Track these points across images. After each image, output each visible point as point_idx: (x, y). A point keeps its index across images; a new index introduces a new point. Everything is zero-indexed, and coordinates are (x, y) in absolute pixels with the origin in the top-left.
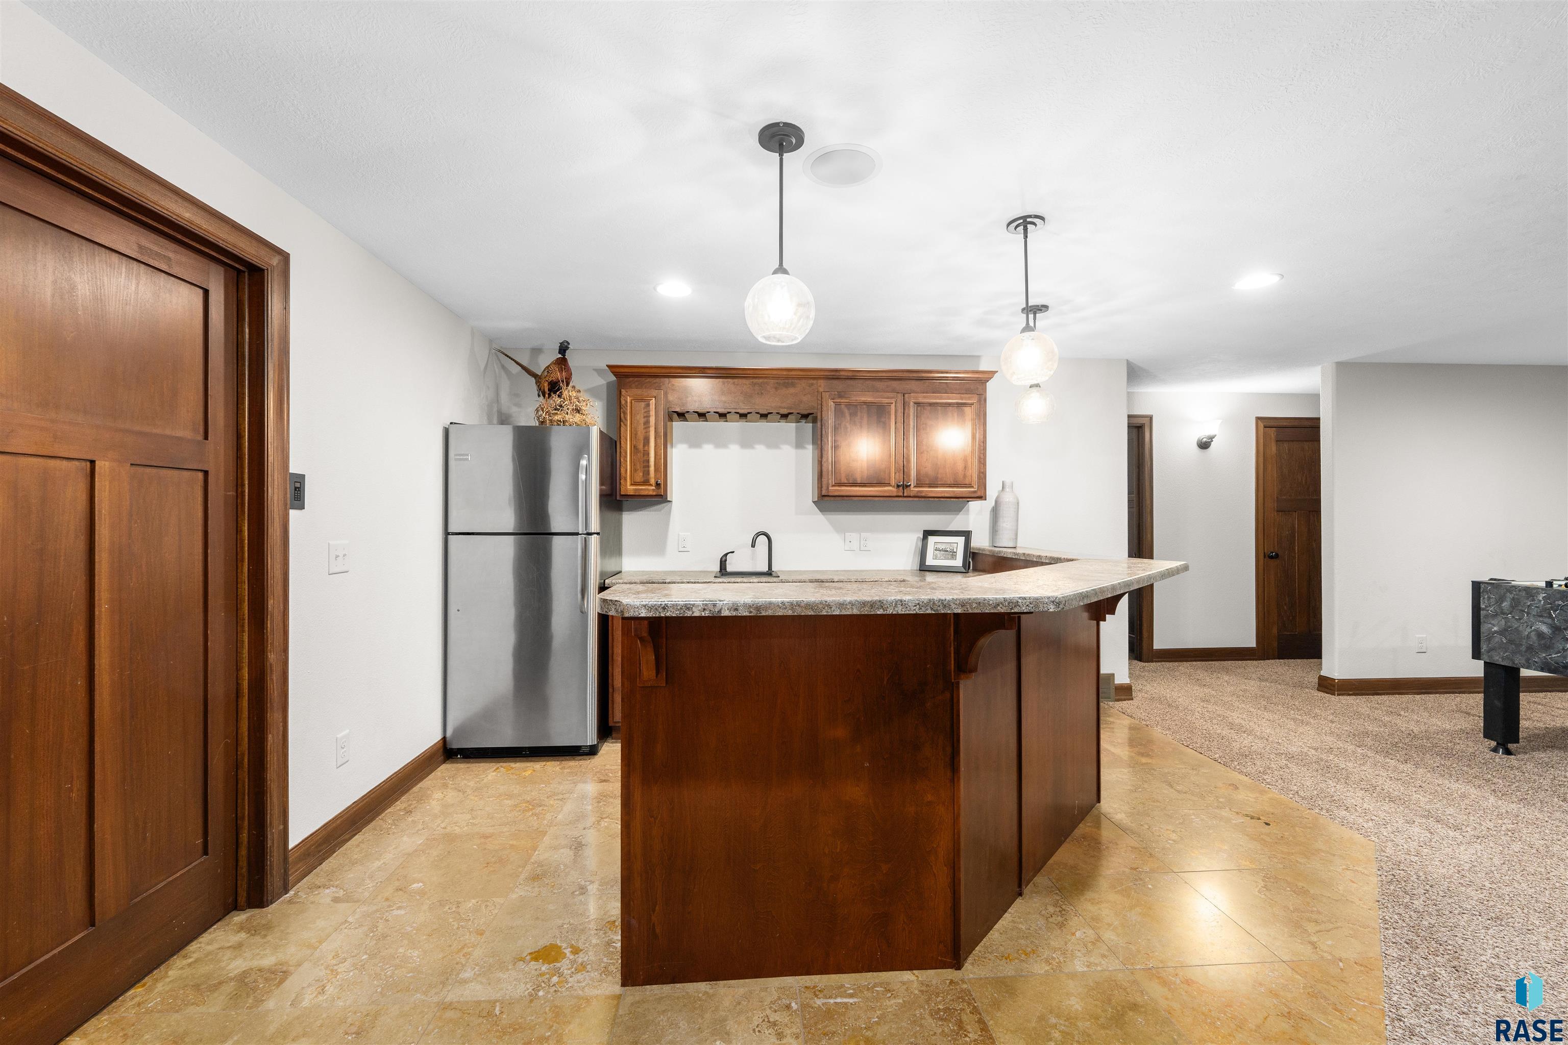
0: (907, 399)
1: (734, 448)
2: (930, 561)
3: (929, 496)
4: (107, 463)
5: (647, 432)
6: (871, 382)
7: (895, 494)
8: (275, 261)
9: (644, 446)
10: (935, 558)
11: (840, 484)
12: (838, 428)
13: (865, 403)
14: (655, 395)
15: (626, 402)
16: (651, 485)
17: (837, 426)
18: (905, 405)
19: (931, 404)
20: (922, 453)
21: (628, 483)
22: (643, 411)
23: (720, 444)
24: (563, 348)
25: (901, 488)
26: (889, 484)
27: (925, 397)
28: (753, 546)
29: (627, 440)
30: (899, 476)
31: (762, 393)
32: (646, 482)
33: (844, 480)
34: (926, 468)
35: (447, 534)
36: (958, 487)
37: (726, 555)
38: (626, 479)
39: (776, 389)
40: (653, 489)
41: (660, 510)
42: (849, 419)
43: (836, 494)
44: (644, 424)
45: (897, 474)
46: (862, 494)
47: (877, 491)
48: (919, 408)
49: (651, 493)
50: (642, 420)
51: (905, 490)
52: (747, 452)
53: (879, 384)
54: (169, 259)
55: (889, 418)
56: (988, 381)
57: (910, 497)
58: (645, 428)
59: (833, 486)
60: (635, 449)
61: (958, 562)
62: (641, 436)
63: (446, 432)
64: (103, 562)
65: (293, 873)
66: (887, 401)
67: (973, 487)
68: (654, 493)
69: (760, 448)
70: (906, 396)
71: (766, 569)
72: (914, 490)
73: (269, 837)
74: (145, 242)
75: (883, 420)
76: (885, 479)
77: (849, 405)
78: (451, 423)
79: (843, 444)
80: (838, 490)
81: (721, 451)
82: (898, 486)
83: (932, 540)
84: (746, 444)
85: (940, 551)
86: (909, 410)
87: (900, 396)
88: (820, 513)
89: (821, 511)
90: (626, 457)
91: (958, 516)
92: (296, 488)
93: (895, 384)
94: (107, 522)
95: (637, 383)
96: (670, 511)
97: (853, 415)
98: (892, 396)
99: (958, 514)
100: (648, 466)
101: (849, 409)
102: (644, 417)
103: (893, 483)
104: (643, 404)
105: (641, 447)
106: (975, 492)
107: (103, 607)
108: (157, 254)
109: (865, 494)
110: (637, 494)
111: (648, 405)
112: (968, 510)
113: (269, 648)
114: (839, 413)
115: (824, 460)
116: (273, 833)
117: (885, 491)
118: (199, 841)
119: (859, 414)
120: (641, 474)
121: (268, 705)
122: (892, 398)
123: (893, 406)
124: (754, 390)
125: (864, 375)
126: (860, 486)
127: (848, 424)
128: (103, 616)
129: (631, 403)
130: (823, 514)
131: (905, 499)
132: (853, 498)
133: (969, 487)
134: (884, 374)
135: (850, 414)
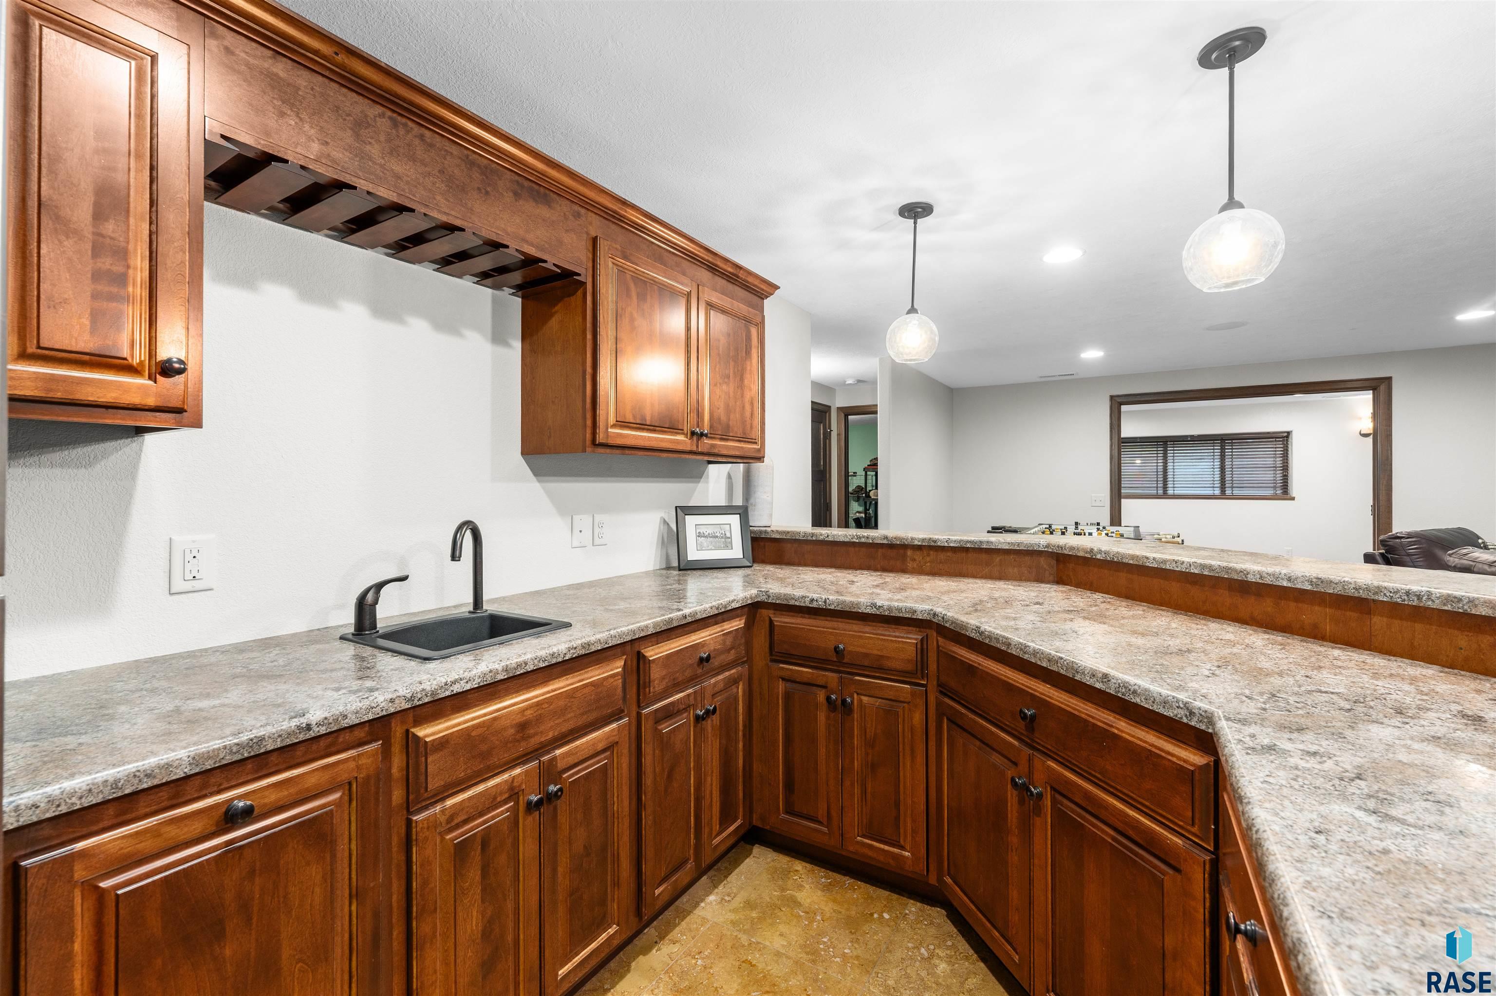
0: (700, 294)
2: (694, 554)
3: (721, 454)
7: (688, 448)
10: (700, 548)
11: (623, 425)
12: (620, 316)
13: (656, 281)
16: (132, 371)
17: (620, 311)
18: (699, 302)
19: (723, 312)
20: (715, 385)
25: (695, 439)
26: (681, 430)
27: (717, 297)
28: (455, 556)
30: (694, 418)
31: (487, 193)
34: (718, 408)
36: (745, 442)
37: (379, 586)
39: (516, 194)
42: (636, 302)
43: (618, 441)
45: (691, 414)
48: (712, 313)
51: (699, 442)
53: (667, 256)
56: (767, 297)
57: (703, 453)
59: (614, 426)
61: (736, 551)
66: (681, 288)
67: (756, 443)
70: (700, 288)
72: (707, 443)
76: (677, 421)
77: (636, 278)
79: (629, 350)
80: (619, 434)
82: (692, 434)
83: (691, 522)
85: (706, 537)
86: (702, 313)
87: (694, 287)
88: (534, 478)
91: (700, 485)
93: (685, 264)
97: (642, 298)
99: (699, 482)
101: (636, 286)
103: (686, 428)
106: (759, 451)
109: (654, 444)
112: (708, 476)
115: (600, 373)
117: (671, 441)
119: (649, 298)
122: (686, 286)
124: (471, 177)
125: (657, 229)
126: (648, 430)
127: (635, 315)
130: (539, 481)
132: (638, 451)
134: (680, 241)
135: (638, 297)
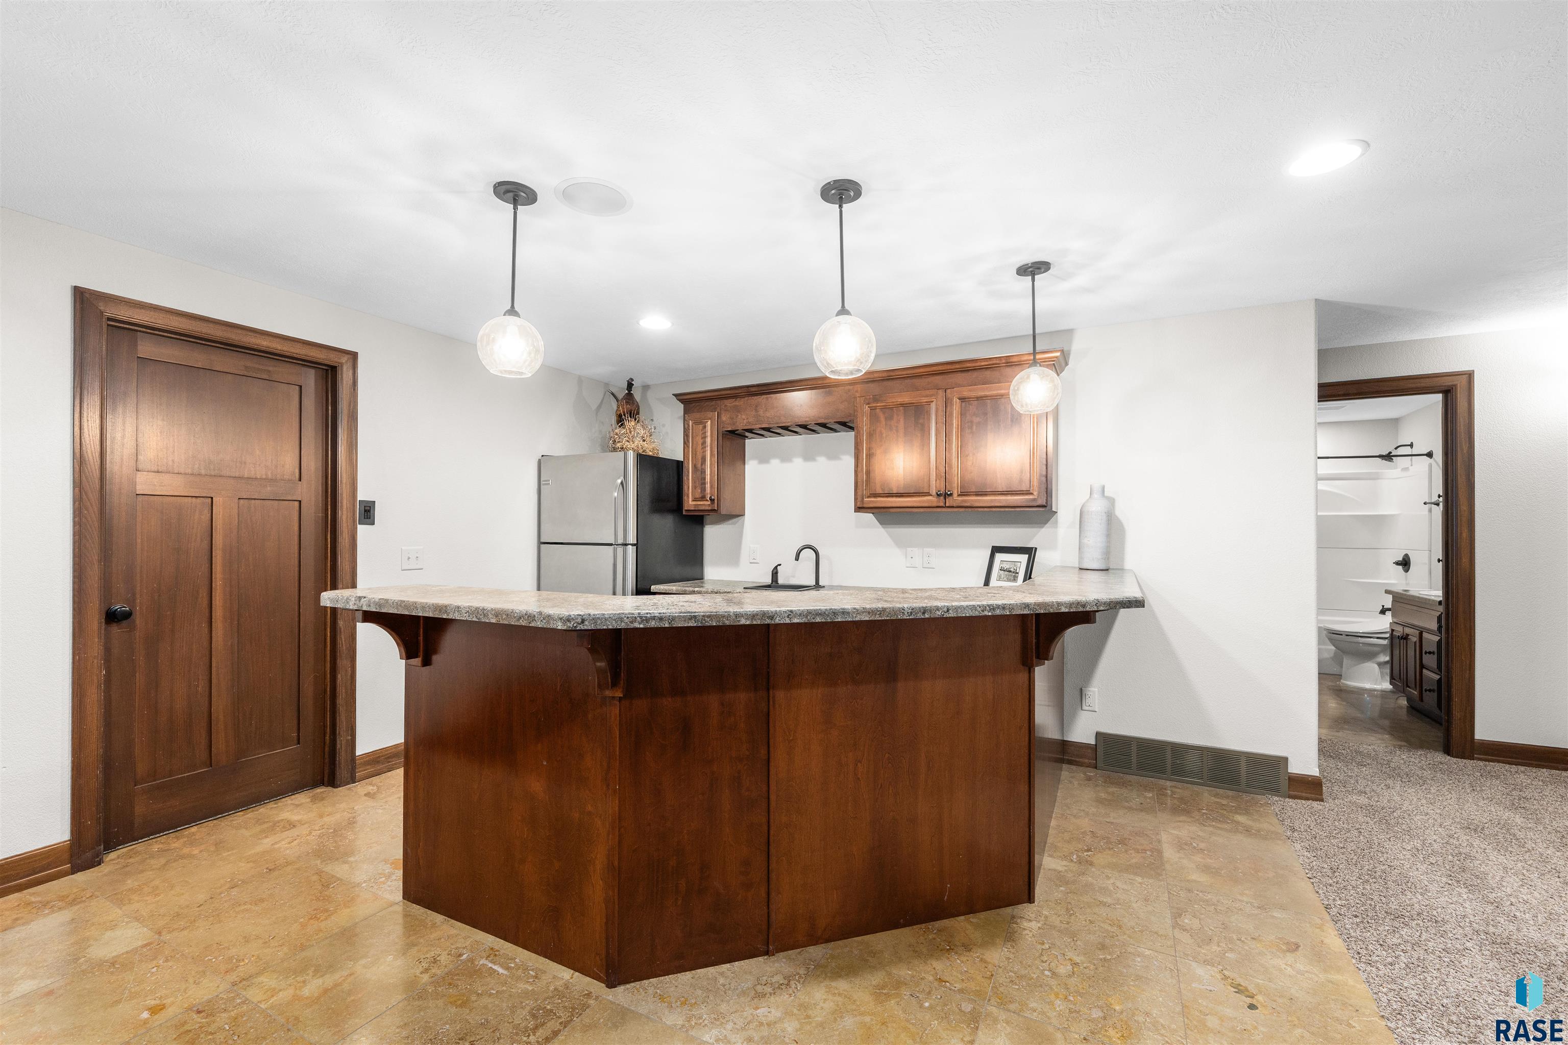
0: (949, 395)
1: (798, 462)
3: (975, 505)
4: (221, 499)
5: (703, 452)
6: (911, 381)
7: (935, 504)
8: (344, 359)
9: (702, 465)
10: (999, 579)
11: (876, 495)
12: (872, 435)
13: (902, 405)
14: (710, 417)
15: (689, 425)
16: (707, 500)
17: (872, 432)
18: (947, 402)
19: (978, 398)
20: (967, 456)
21: (690, 500)
22: (701, 433)
23: (786, 458)
24: (630, 385)
25: (942, 498)
26: (928, 494)
27: (970, 391)
28: (797, 559)
29: (689, 460)
30: (940, 484)
32: (703, 498)
33: (879, 491)
34: (971, 473)
35: (541, 543)
37: (776, 567)
38: (688, 496)
40: (709, 505)
41: (735, 524)
42: (884, 423)
43: (871, 505)
44: (702, 444)
45: (938, 481)
46: (898, 505)
47: (920, 502)
48: (963, 404)
49: (707, 508)
50: (700, 441)
51: (947, 500)
52: (810, 464)
53: (918, 382)
54: (269, 371)
55: (929, 419)
57: (953, 507)
58: (702, 448)
59: (868, 497)
60: (695, 467)
62: (699, 456)
63: (539, 462)
64: (218, 557)
65: (360, 772)
66: (925, 400)
67: (1032, 494)
68: (710, 508)
69: (822, 460)
70: (948, 391)
71: (813, 583)
72: (956, 499)
73: (338, 742)
74: (249, 364)
75: (921, 421)
76: (923, 488)
77: (884, 408)
78: (542, 456)
79: (878, 452)
80: (873, 501)
81: (787, 465)
82: (938, 495)
83: (999, 557)
84: (809, 457)
85: (1004, 571)
86: (952, 408)
87: (941, 393)
88: (880, 526)
89: (881, 524)
90: (688, 476)
91: (1043, 529)
92: (365, 511)
93: (937, 379)
94: (221, 533)
95: (698, 408)
96: (743, 524)
97: (889, 418)
98: (931, 393)
99: (1043, 527)
100: (704, 484)
101: (884, 413)
102: (702, 438)
103: (934, 493)
104: (701, 426)
105: (699, 465)
106: (1034, 500)
107: (218, 582)
108: (259, 369)
109: (903, 505)
110: (696, 509)
111: (705, 427)
112: (1056, 522)
113: (339, 617)
114: (874, 418)
115: (859, 469)
116: (342, 741)
117: (924, 502)
118: (295, 735)
119: (895, 416)
120: (700, 491)
121: (338, 654)
122: (931, 396)
123: (933, 406)
125: (900, 373)
126: (896, 496)
127: (884, 431)
128: (218, 588)
129: (693, 426)
130: (884, 528)
131: (949, 510)
132: (892, 510)
133: (1027, 494)
134: (922, 370)
135: (886, 419)
